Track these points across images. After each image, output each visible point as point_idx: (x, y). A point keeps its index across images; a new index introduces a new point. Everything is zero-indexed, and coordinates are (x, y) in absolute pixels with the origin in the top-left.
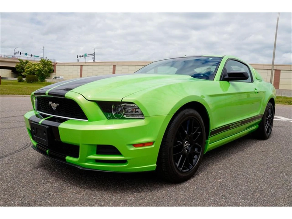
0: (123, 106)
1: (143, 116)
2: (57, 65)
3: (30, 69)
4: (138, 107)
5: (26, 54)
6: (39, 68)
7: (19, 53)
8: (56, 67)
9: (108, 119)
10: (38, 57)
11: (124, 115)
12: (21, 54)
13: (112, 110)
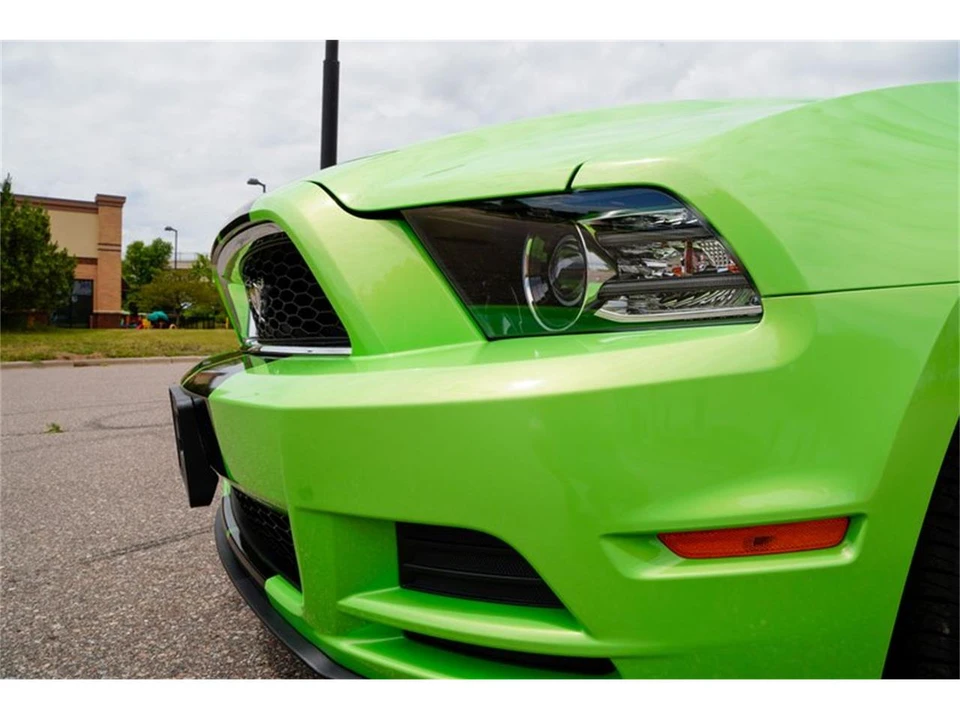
0: (592, 231)
1: (750, 302)
4: (711, 226)
9: (490, 339)
11: (602, 299)
13: (525, 271)
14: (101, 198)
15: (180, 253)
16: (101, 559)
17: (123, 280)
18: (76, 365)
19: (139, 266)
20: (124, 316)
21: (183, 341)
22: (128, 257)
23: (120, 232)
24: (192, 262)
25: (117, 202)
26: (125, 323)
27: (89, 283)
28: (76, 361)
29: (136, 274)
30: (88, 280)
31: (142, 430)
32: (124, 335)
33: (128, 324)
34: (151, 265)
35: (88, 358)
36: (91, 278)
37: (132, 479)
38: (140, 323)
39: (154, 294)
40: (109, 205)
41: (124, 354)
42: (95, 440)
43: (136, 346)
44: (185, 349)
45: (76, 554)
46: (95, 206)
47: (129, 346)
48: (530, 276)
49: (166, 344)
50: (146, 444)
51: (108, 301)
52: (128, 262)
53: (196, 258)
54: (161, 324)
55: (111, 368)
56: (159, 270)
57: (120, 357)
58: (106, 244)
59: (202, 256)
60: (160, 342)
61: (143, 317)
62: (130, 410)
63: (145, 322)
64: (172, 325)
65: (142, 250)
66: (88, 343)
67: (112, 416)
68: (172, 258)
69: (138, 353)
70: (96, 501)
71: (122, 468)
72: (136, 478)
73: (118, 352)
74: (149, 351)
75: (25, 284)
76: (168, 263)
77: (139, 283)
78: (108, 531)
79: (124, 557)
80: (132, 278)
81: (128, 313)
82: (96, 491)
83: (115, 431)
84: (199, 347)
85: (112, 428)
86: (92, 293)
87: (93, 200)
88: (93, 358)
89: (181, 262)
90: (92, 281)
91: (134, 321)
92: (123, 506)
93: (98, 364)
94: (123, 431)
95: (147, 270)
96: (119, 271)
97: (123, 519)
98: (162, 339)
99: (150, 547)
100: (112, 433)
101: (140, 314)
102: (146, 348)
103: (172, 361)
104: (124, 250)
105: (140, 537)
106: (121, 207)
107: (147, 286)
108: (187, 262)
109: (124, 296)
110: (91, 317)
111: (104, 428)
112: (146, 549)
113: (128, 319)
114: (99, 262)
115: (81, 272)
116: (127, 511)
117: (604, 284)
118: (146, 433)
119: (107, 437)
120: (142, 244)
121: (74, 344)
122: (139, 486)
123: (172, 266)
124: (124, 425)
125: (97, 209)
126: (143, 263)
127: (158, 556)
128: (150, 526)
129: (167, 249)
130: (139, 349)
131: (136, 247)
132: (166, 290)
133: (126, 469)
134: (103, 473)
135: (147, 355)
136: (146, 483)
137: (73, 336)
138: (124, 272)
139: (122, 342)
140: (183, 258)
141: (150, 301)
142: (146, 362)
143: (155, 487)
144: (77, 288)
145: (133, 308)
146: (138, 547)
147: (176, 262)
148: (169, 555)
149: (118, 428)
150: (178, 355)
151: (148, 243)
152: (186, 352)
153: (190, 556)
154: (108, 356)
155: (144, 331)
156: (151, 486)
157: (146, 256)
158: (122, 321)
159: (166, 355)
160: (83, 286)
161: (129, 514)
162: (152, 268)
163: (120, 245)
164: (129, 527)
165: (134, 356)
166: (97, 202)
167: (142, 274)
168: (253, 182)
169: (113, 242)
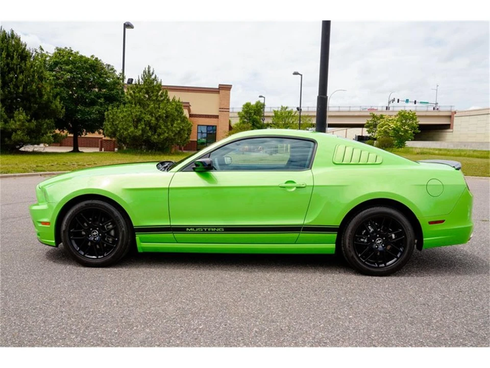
2: (455, 115)
3: (384, 128)
5: (407, 101)
6: (394, 126)
7: (396, 101)
8: (455, 118)
10: (427, 103)
12: (400, 102)
14: (221, 86)
19: (248, 115)
25: (228, 88)
29: (247, 119)
34: (255, 114)
36: (215, 125)
40: (225, 89)
46: (218, 90)
52: (243, 113)
58: (223, 109)
65: (250, 107)
68: (265, 110)
75: (170, 135)
76: (263, 113)
86: (216, 132)
90: (216, 126)
95: (252, 117)
106: (230, 90)
114: (219, 117)
120: (250, 104)
125: (219, 92)
126: (250, 113)
129: (262, 106)
131: (247, 105)
151: (253, 103)
157: (252, 110)
162: (255, 116)
166: (219, 88)
167: (250, 119)
168: (296, 73)
169: (225, 107)
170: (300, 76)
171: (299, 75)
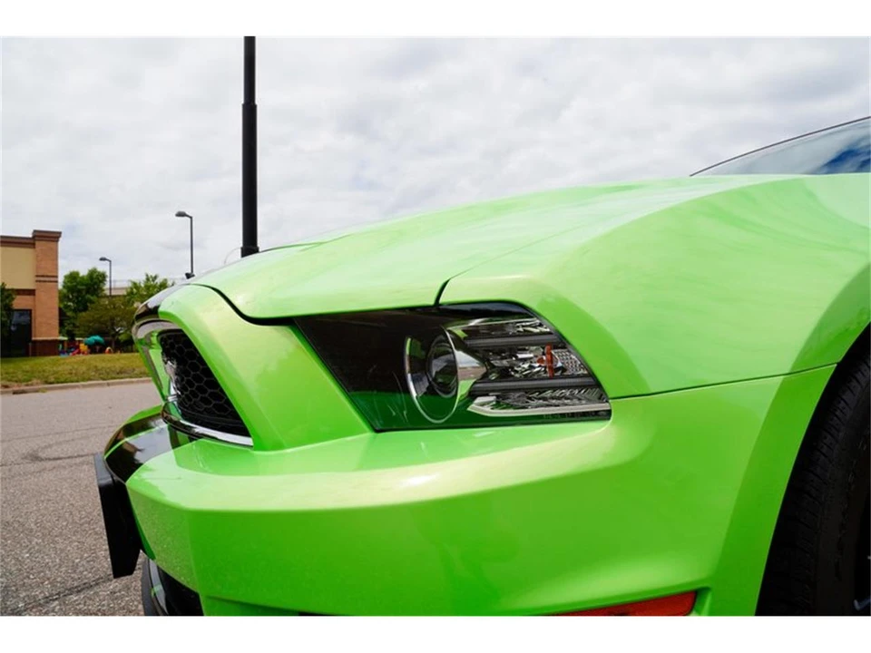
1: (599, 398)
4: (561, 335)
9: (377, 431)
11: (472, 395)
13: (407, 368)
14: (37, 234)
15: (115, 281)
16: (33, 607)
17: (60, 309)
18: (15, 393)
19: (75, 294)
20: (62, 342)
21: (118, 365)
22: (64, 287)
23: (57, 265)
24: (126, 289)
25: (53, 237)
26: (63, 348)
27: (28, 313)
28: (16, 389)
29: (73, 302)
30: (27, 310)
31: (78, 460)
32: (62, 361)
33: (65, 349)
34: (88, 292)
35: (27, 385)
36: (29, 308)
37: (67, 515)
38: (78, 347)
39: (90, 322)
40: (46, 240)
41: (62, 380)
42: (32, 473)
43: (74, 371)
44: (120, 372)
45: (8, 603)
46: (32, 241)
47: (66, 372)
48: (412, 372)
49: (103, 368)
50: (82, 475)
51: (46, 328)
52: (65, 291)
53: (130, 285)
54: (98, 348)
55: (49, 393)
56: (93, 298)
57: (58, 383)
58: (43, 276)
59: (135, 284)
60: (96, 367)
61: (80, 342)
62: (67, 439)
63: (83, 347)
64: (108, 348)
65: (78, 280)
66: (27, 372)
67: (50, 446)
68: (107, 286)
69: (76, 378)
70: (30, 542)
71: (57, 503)
72: (71, 514)
73: (55, 378)
74: (86, 376)
76: (103, 290)
77: (75, 311)
78: (42, 574)
79: (57, 602)
80: (69, 306)
81: (66, 338)
82: (31, 530)
83: (50, 462)
84: (134, 370)
85: (50, 459)
86: (31, 320)
87: (31, 236)
88: (32, 385)
89: (115, 289)
90: (30, 311)
91: (72, 347)
92: (58, 547)
93: (36, 391)
94: (59, 462)
95: (83, 297)
96: (57, 300)
97: (57, 560)
98: (98, 364)
99: (83, 589)
100: (49, 464)
101: (77, 339)
102: (84, 373)
103: (108, 385)
104: (61, 280)
105: (73, 579)
106: (57, 241)
107: (84, 314)
108: (122, 289)
109: (61, 324)
110: (30, 344)
111: (41, 460)
112: (79, 592)
113: (66, 345)
114: (37, 292)
115: (19, 303)
116: (62, 551)
117: (475, 383)
118: (82, 463)
119: (45, 469)
120: (77, 273)
121: (14, 373)
122: (74, 522)
123: (107, 293)
124: (62, 456)
125: (34, 244)
126: (79, 291)
127: (91, 599)
128: (83, 565)
129: (102, 277)
130: (76, 374)
131: (73, 277)
132: (101, 317)
133: (61, 504)
134: (39, 510)
135: (84, 380)
136: (81, 519)
137: (12, 365)
138: (61, 300)
139: (60, 368)
140: (118, 285)
141: (87, 329)
142: (84, 386)
143: (89, 523)
144: (16, 318)
145: (71, 335)
146: (71, 591)
147: (110, 289)
148: (101, 598)
149: (55, 459)
150: (114, 378)
151: (84, 272)
152: (122, 375)
153: (122, 597)
154: (47, 383)
155: (81, 357)
156: (86, 522)
157: (83, 285)
158: (61, 346)
159: (104, 379)
160: (21, 315)
161: (63, 555)
162: (88, 296)
163: (57, 277)
164: (63, 569)
165: (72, 382)
166: (34, 237)
167: (79, 301)
168: (181, 214)
169: (49, 274)
170: (189, 219)
171: (186, 218)
